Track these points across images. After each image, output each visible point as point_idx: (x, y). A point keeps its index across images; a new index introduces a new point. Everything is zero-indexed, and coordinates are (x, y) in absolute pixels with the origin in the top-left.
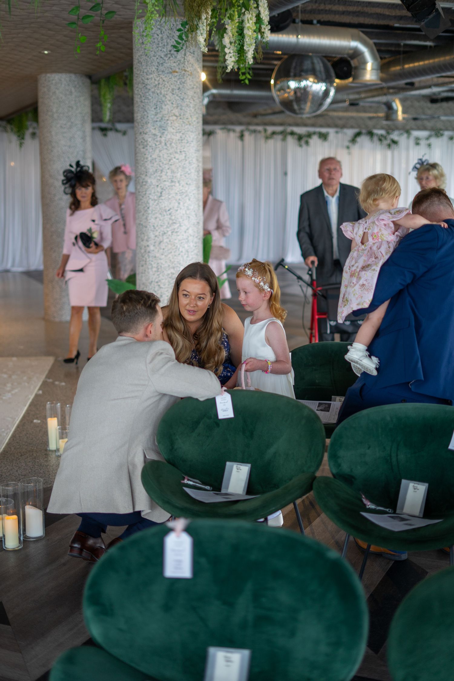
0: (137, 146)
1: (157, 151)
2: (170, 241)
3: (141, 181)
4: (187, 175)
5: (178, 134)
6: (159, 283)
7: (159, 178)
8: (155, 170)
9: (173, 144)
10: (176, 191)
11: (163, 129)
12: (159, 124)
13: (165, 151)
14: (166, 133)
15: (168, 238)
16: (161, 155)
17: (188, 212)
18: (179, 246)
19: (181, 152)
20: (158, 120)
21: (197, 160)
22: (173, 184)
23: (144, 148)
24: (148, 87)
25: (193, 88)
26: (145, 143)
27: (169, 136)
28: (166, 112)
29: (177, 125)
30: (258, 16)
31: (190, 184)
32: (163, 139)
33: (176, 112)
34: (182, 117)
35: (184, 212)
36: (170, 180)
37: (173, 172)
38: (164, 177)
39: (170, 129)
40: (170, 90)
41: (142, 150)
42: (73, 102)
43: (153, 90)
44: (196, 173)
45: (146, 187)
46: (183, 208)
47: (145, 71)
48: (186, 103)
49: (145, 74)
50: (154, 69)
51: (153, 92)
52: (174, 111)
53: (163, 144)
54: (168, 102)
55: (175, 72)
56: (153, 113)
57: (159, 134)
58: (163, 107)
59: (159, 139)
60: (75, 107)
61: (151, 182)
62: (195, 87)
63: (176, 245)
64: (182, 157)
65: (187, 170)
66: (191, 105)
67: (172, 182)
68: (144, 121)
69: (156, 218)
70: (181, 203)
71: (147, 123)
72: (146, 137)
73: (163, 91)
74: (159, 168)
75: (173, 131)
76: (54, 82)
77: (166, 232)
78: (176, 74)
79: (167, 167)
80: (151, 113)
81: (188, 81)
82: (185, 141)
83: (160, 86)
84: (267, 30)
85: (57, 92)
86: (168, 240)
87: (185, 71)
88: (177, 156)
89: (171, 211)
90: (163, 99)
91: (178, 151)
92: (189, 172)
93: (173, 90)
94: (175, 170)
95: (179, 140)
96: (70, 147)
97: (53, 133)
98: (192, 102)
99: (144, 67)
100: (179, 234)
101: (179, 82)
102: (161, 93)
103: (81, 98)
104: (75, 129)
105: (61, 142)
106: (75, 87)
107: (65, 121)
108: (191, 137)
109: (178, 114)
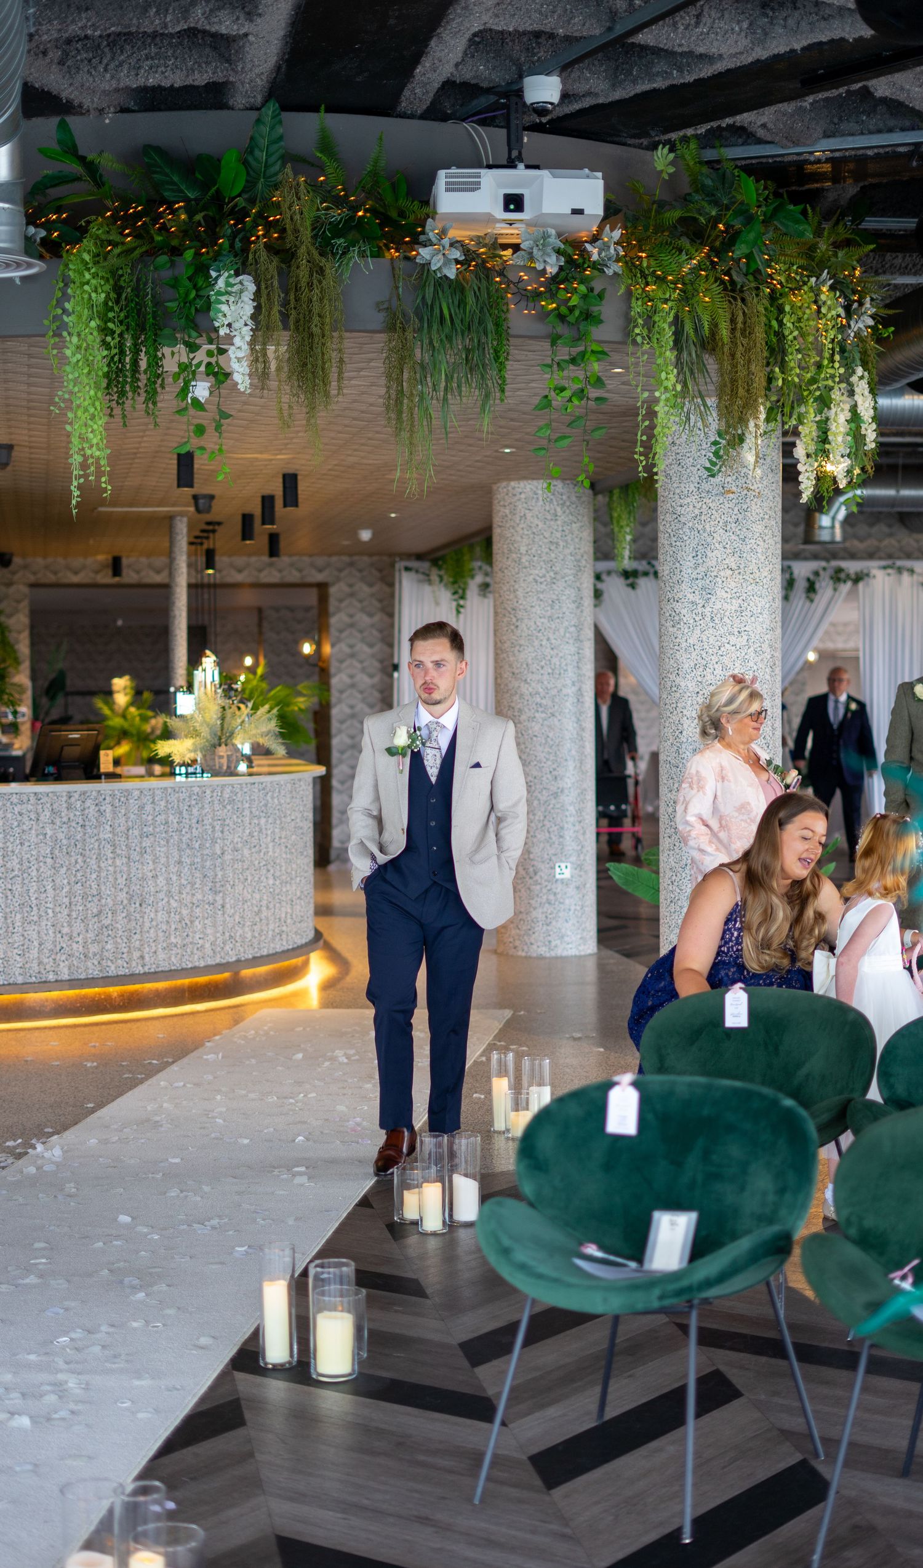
0: (663, 622)
1: (697, 631)
3: (669, 684)
5: (734, 601)
7: (699, 679)
8: (692, 665)
9: (726, 619)
11: (708, 592)
12: (700, 583)
13: (711, 631)
14: (713, 599)
16: (704, 638)
19: (740, 632)
20: (700, 577)
21: (771, 646)
23: (674, 626)
24: (682, 519)
25: (763, 519)
26: (677, 618)
27: (718, 606)
28: (714, 563)
29: (733, 584)
30: (854, 409)
32: (708, 610)
33: (732, 562)
34: (742, 571)
39: (721, 593)
40: (721, 524)
42: (558, 535)
43: (691, 524)
45: (678, 695)
47: (678, 491)
48: (749, 546)
49: (677, 496)
50: (692, 488)
51: (691, 529)
52: (727, 561)
53: (708, 619)
54: (717, 545)
55: (730, 492)
56: (691, 564)
57: (702, 602)
58: (709, 554)
59: (700, 610)
60: (562, 544)
64: (742, 641)
65: (751, 664)
66: (759, 550)
68: (675, 579)
71: (679, 582)
72: (678, 606)
73: (707, 527)
75: (725, 595)
76: (523, 496)
78: (732, 496)
79: (715, 659)
80: (688, 564)
81: (754, 507)
82: (749, 614)
83: (703, 517)
84: (869, 431)
85: (529, 515)
87: (748, 489)
88: (733, 639)
90: (709, 540)
91: (736, 630)
93: (726, 523)
95: (736, 611)
96: (551, 618)
97: (520, 593)
98: (761, 543)
99: (675, 485)
101: (736, 509)
102: (705, 530)
103: (574, 525)
104: (561, 584)
105: (534, 610)
106: (563, 505)
107: (543, 571)
108: (759, 605)
109: (734, 567)
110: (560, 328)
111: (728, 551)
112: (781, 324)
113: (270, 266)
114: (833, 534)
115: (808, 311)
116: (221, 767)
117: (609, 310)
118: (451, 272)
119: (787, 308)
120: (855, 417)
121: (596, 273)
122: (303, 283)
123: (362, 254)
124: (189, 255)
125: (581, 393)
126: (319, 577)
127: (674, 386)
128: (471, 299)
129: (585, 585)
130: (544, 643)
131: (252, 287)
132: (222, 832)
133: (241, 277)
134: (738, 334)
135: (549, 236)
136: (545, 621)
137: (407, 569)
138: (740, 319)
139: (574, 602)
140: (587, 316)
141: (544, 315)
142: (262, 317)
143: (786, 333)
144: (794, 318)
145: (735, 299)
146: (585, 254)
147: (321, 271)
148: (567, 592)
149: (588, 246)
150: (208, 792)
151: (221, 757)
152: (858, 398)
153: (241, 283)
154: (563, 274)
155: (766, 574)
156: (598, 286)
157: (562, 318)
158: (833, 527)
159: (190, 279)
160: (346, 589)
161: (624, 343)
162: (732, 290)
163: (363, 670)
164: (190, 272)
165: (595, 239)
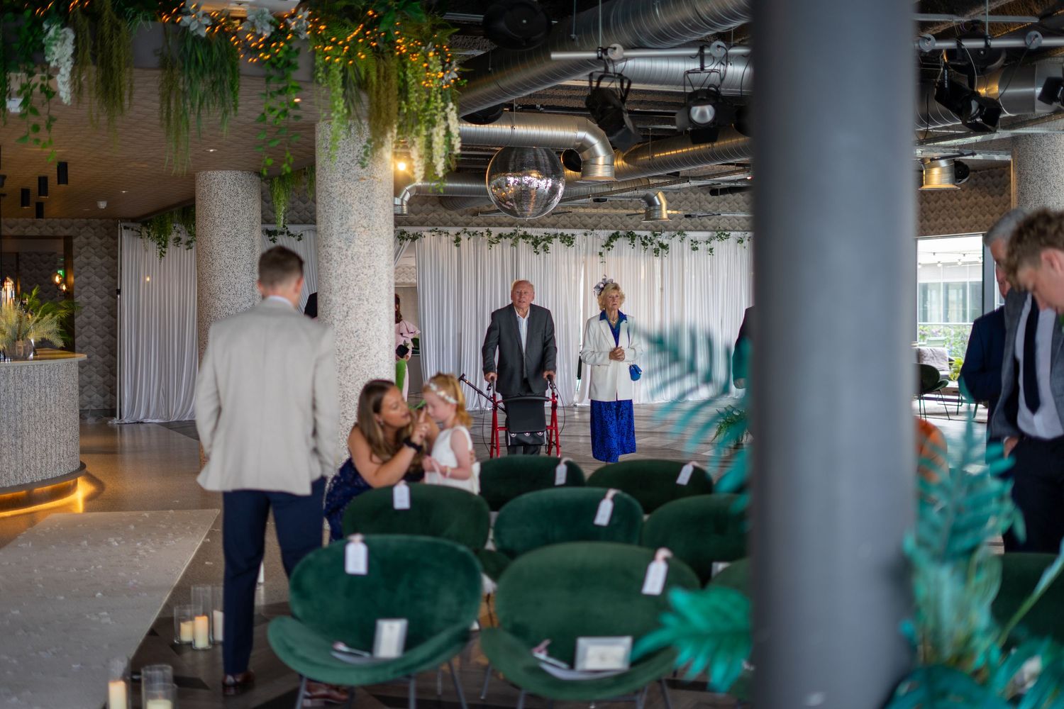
0: (320, 260)
1: (343, 266)
2: (357, 366)
3: (325, 299)
4: (377, 292)
5: (366, 247)
6: (345, 415)
7: (344, 295)
8: (340, 287)
9: (361, 258)
10: (365, 311)
11: (349, 241)
12: (344, 236)
13: (352, 265)
14: (353, 245)
15: (355, 363)
16: (347, 270)
17: (378, 334)
18: (367, 372)
19: (369, 267)
20: (344, 231)
21: (388, 275)
22: (361, 302)
23: (327, 263)
25: (383, 196)
26: (329, 257)
27: (356, 250)
28: (353, 223)
29: (365, 237)
30: (447, 129)
31: (380, 302)
32: (349, 253)
33: (364, 222)
34: (370, 228)
35: (374, 334)
36: (357, 298)
37: (360, 289)
38: (351, 295)
39: (357, 242)
40: (357, 199)
41: (326, 264)
42: (239, 205)
43: (338, 199)
44: (387, 290)
45: (330, 306)
46: (372, 329)
47: (329, 178)
48: (375, 213)
49: (329, 181)
50: (339, 176)
51: (339, 201)
52: (361, 222)
53: (349, 258)
54: (355, 212)
55: (362, 179)
56: (338, 224)
57: (345, 247)
58: (350, 217)
59: (344, 252)
60: (241, 211)
61: (336, 300)
62: (385, 195)
63: (364, 371)
64: (371, 272)
65: (377, 286)
66: (381, 215)
67: (360, 299)
68: (328, 233)
69: (342, 340)
70: (371, 324)
71: (331, 235)
72: (330, 250)
73: (349, 200)
74: (345, 284)
75: (360, 243)
76: (216, 180)
77: (353, 356)
78: (363, 181)
79: (354, 283)
80: (336, 224)
81: (377, 189)
82: (375, 255)
83: (346, 195)
84: (457, 142)
85: (220, 193)
86: (355, 365)
87: (374, 178)
88: (365, 271)
89: (359, 332)
90: (350, 208)
91: (367, 265)
92: (379, 289)
93: (360, 198)
94: (364, 287)
95: (367, 253)
96: (235, 259)
97: (214, 242)
98: (382, 211)
99: (328, 174)
100: (367, 358)
101: (367, 190)
102: (347, 202)
103: (249, 200)
104: (241, 237)
105: (224, 253)
106: (242, 186)
107: (230, 228)
108: (382, 250)
109: (366, 226)
110: (272, 72)
111: (362, 216)
112: (405, 74)
113: (85, 23)
114: (402, 209)
115: (421, 67)
116: (19, 354)
117: (302, 61)
118: (204, 33)
119: (409, 65)
120: (448, 133)
121: (295, 38)
122: (107, 34)
123: (145, 19)
124: (28, 13)
125: (285, 112)
126: (67, 233)
127: (343, 109)
128: (215, 50)
129: (256, 238)
130: (230, 275)
131: (71, 36)
132: (21, 398)
133: (65, 30)
134: (381, 79)
135: (265, 13)
136: (231, 260)
137: (125, 228)
138: (382, 70)
139: (250, 248)
140: (288, 64)
141: (261, 63)
142: (78, 56)
143: (408, 80)
144: (413, 71)
145: (379, 58)
146: (287, 26)
147: (118, 28)
148: (245, 242)
149: (289, 21)
150: (12, 371)
151: (20, 348)
152: (450, 122)
153: (65, 33)
154: (274, 37)
155: (385, 230)
156: (295, 46)
157: (273, 65)
158: (402, 205)
159: (29, 29)
160: (85, 241)
161: (311, 82)
162: (377, 52)
163: (96, 293)
164: (29, 24)
165: (292, 16)
